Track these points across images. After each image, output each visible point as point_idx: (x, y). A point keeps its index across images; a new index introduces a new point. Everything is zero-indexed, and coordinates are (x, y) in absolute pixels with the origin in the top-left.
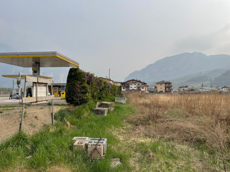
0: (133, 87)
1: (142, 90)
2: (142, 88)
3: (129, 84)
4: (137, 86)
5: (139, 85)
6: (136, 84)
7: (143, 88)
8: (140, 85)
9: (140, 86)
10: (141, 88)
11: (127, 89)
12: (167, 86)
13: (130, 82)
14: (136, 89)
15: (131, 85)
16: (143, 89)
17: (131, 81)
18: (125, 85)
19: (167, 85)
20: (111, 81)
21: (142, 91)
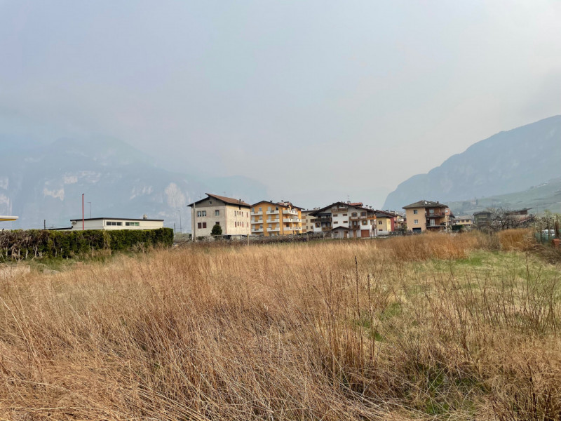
0: (340, 220)
1: (363, 227)
2: (363, 222)
3: (330, 215)
4: (350, 218)
5: (354, 215)
6: (348, 213)
7: (365, 222)
8: (359, 215)
9: (356, 218)
10: (360, 224)
11: (327, 226)
12: (431, 215)
13: (333, 208)
14: (347, 225)
15: (334, 216)
16: (366, 224)
17: (336, 208)
18: (319, 217)
19: (431, 211)
20: (293, 208)
21: (362, 231)
